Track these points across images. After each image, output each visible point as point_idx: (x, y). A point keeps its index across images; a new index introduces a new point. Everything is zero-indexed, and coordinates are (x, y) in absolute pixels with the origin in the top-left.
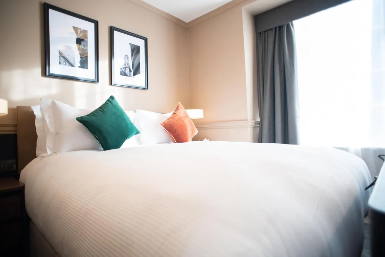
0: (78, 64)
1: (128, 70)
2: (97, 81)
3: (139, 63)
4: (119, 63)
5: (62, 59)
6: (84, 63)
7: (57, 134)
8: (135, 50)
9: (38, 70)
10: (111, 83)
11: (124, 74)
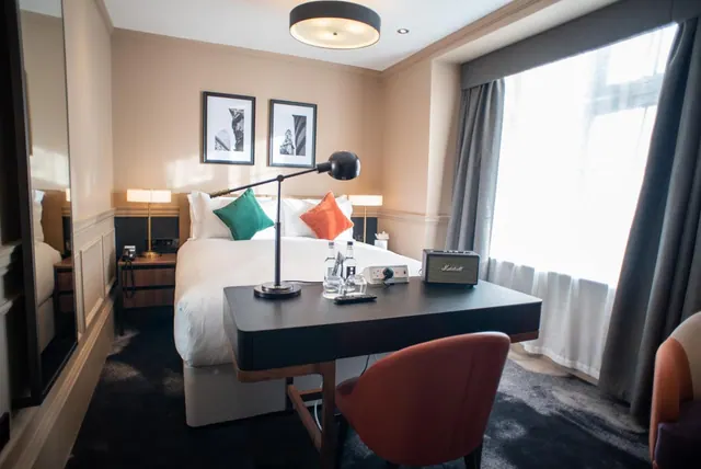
0: (233, 147)
1: (289, 147)
2: (252, 163)
3: (305, 138)
4: (278, 141)
5: (219, 145)
6: (239, 146)
7: (201, 222)
8: (300, 122)
9: (198, 158)
10: (268, 165)
11: (284, 152)
